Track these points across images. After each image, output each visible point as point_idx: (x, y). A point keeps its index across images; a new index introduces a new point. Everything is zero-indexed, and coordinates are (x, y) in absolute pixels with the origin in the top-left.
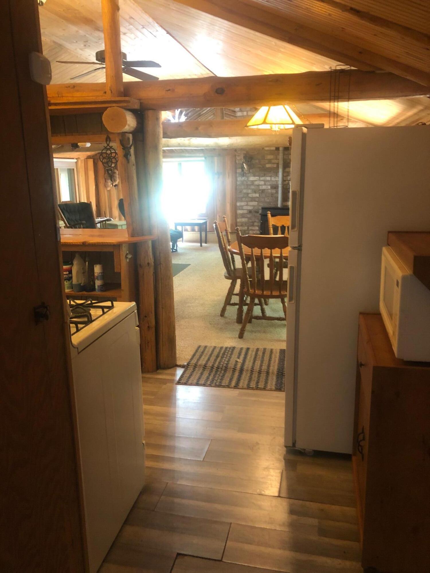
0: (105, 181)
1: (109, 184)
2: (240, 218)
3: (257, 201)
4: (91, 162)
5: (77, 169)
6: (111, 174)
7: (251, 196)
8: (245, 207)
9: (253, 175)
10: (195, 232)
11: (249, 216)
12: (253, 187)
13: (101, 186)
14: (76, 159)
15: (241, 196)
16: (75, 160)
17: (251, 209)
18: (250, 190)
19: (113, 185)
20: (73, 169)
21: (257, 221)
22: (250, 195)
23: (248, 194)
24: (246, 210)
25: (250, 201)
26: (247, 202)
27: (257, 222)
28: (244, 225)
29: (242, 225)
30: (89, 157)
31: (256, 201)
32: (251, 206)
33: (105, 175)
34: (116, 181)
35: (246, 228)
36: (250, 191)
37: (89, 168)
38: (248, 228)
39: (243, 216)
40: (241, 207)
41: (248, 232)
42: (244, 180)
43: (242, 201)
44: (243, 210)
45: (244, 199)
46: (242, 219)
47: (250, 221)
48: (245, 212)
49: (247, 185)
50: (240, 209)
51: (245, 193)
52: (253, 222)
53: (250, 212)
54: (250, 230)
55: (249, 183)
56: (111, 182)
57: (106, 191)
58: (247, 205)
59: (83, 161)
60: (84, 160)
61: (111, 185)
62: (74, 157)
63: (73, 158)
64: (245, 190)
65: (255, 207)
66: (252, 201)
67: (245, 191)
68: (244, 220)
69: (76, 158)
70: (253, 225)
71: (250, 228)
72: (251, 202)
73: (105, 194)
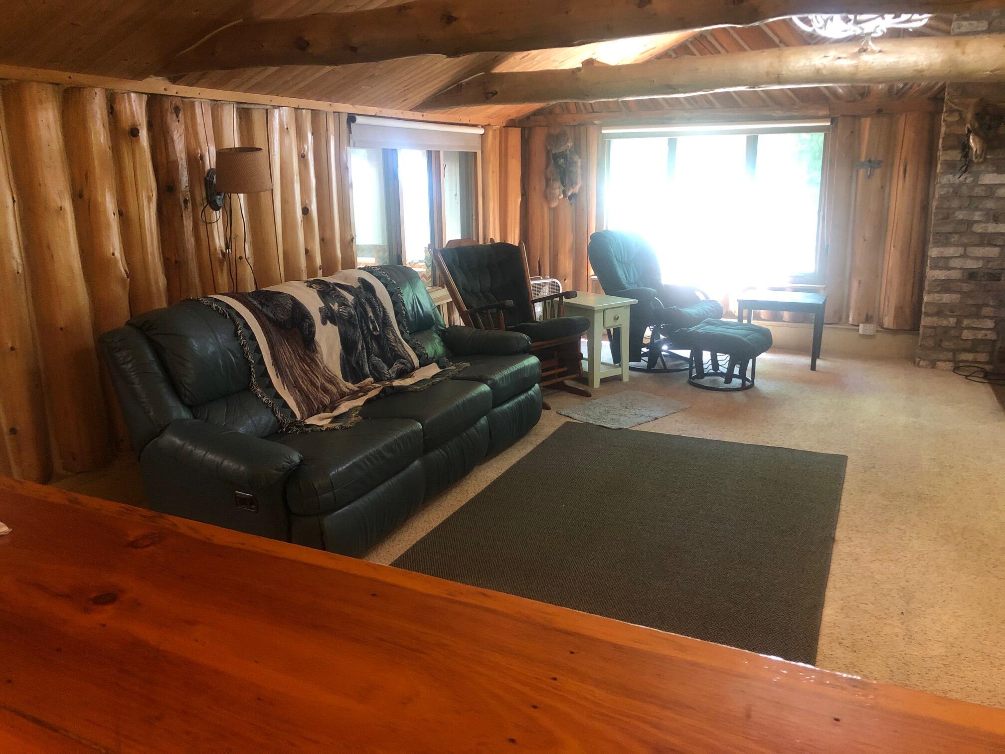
0: (547, 185)
1: (557, 191)
2: (937, 292)
3: (998, 246)
4: (515, 136)
5: (482, 152)
6: (564, 166)
7: (980, 231)
8: (957, 260)
9: (995, 169)
10: (781, 323)
11: (966, 287)
12: (990, 204)
13: (536, 199)
14: (482, 127)
15: (948, 228)
16: (482, 131)
17: (975, 267)
18: (978, 213)
19: (565, 196)
20: (475, 153)
21: (991, 303)
22: (978, 228)
23: (971, 223)
24: (958, 271)
25: (975, 245)
26: (965, 246)
27: (992, 306)
28: (948, 313)
29: (939, 313)
30: (512, 123)
31: (995, 246)
32: (977, 258)
33: (549, 169)
34: (576, 184)
35: (952, 321)
36: (977, 216)
37: (511, 151)
38: (959, 322)
39: (945, 286)
40: (943, 263)
41: (957, 334)
42: (961, 184)
43: (947, 244)
44: (949, 269)
45: (955, 238)
46: (942, 295)
47: (970, 302)
48: (955, 275)
49: (970, 197)
50: (935, 267)
51: (961, 222)
52: (979, 307)
53: (972, 275)
54: (966, 328)
55: (978, 191)
56: (562, 188)
57: (546, 210)
58: (964, 256)
59: (498, 132)
60: (500, 130)
61: (559, 195)
62: (477, 123)
63: (475, 126)
64: (964, 212)
65: (988, 262)
66: (980, 244)
67: (960, 215)
68: (946, 298)
69: (483, 124)
70: (978, 316)
71: (966, 322)
72: (978, 248)
73: (543, 215)
